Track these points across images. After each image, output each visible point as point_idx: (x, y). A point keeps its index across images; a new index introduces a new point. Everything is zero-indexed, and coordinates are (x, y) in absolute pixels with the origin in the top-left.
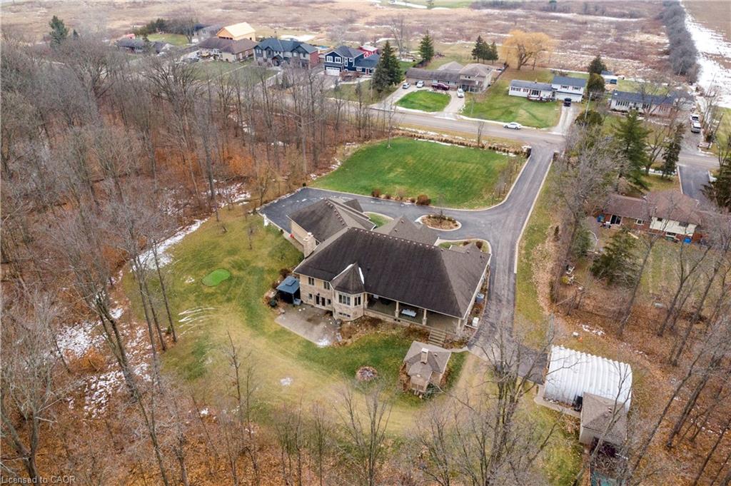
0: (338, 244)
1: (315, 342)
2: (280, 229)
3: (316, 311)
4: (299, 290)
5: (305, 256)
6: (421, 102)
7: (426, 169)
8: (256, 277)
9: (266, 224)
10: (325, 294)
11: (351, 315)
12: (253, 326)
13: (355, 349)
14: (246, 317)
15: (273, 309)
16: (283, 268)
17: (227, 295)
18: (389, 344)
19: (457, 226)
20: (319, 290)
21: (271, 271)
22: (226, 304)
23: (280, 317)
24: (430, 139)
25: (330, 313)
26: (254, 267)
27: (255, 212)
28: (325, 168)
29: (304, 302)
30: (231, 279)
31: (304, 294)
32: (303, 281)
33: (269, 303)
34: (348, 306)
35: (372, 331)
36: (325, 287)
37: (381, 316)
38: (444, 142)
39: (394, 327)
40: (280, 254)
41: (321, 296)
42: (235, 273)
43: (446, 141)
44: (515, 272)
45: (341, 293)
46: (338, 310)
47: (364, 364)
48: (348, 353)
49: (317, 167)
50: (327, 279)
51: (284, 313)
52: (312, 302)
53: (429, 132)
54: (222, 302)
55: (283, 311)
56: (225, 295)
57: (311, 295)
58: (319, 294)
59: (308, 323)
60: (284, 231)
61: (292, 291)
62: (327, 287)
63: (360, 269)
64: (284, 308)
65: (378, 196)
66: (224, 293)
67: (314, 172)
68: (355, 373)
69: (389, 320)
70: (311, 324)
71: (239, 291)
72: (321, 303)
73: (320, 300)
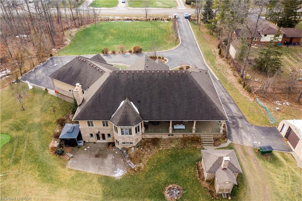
0: (105, 87)
1: (112, 176)
2: (44, 89)
3: (99, 146)
4: (80, 133)
5: (78, 104)
6: (103, 4)
7: (125, 34)
8: (36, 132)
9: (31, 87)
10: (105, 130)
11: (134, 142)
12: (49, 180)
13: (150, 171)
14: (38, 173)
15: (61, 157)
16: (58, 118)
17: (13, 157)
18: (175, 157)
19: (166, 60)
20: (99, 129)
21: (48, 124)
22: (14, 167)
23: (70, 162)
24: (118, 20)
25: (112, 144)
26: (32, 124)
27: (18, 81)
28: (61, 44)
29: (87, 141)
30: (13, 141)
31: (85, 136)
32: (83, 126)
33: (56, 153)
34: (130, 136)
35: (155, 150)
36: (104, 125)
37: (157, 136)
38: (127, 20)
39: (171, 141)
40: (51, 108)
41: (101, 133)
42: (14, 134)
43: (128, 20)
44: (218, 79)
45: (122, 127)
46: (121, 141)
47: (166, 183)
48: (146, 177)
49: (55, 44)
50: (106, 118)
51: (72, 157)
52: (94, 139)
53: (116, 17)
54: (9, 166)
55: (72, 155)
56: (10, 157)
57: (92, 135)
58: (99, 132)
59: (97, 158)
60: (48, 89)
61: (75, 136)
62: (105, 124)
63: (132, 103)
64: (71, 153)
65: (106, 53)
66: (9, 156)
67: (54, 48)
68: (163, 195)
69: (165, 136)
70: (99, 160)
71: (23, 150)
72: (101, 139)
73: (101, 136)
